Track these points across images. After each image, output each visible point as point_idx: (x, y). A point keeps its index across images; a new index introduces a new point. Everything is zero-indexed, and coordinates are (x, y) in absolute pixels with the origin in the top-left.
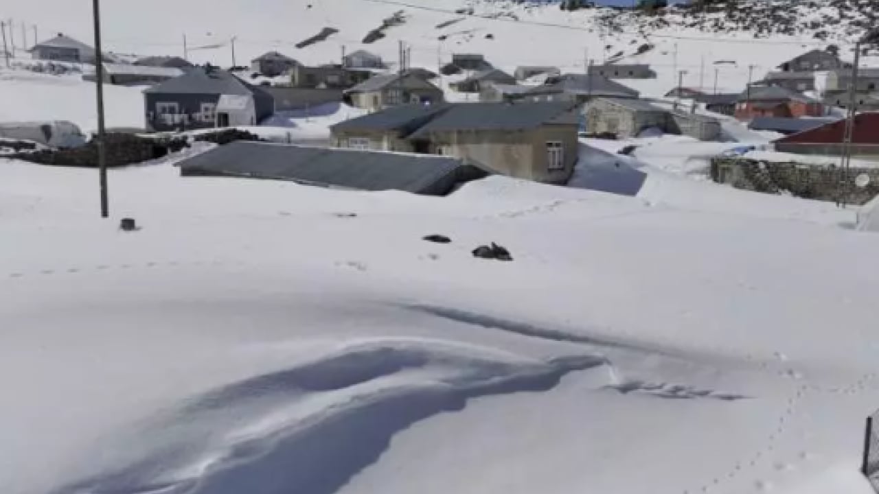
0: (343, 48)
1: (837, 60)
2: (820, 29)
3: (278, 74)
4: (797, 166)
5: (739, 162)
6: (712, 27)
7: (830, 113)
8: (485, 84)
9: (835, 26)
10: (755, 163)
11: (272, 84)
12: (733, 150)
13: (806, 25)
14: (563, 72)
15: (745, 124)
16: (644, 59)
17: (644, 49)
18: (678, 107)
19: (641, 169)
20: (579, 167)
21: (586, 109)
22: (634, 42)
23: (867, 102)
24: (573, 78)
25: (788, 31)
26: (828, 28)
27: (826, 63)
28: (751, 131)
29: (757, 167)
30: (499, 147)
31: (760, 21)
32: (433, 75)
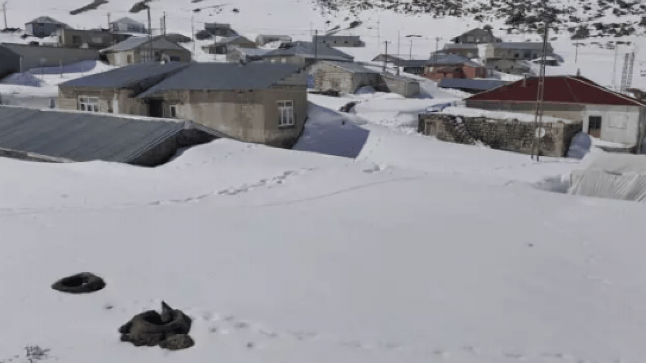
0: (109, 15)
1: (492, 36)
2: (478, 14)
3: (47, 36)
4: (487, 121)
5: (441, 117)
6: (404, 9)
7: (492, 75)
8: (231, 48)
9: (488, 11)
10: (453, 118)
11: (41, 44)
12: (434, 106)
13: (469, 10)
14: (294, 40)
15: (436, 84)
16: (355, 32)
17: (355, 24)
18: (386, 70)
19: (364, 127)
20: (308, 125)
21: (314, 69)
22: (347, 19)
23: (516, 67)
24: (303, 44)
25: (456, 14)
26: (483, 13)
27: (484, 39)
28: (441, 89)
29: (455, 121)
30: (232, 106)
31: (438, 6)
32: (187, 40)
